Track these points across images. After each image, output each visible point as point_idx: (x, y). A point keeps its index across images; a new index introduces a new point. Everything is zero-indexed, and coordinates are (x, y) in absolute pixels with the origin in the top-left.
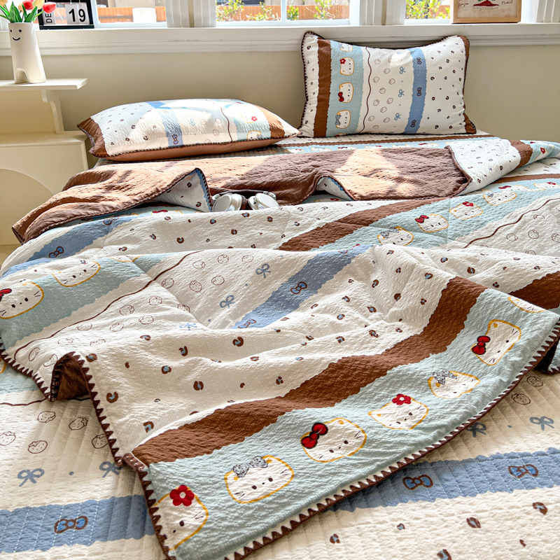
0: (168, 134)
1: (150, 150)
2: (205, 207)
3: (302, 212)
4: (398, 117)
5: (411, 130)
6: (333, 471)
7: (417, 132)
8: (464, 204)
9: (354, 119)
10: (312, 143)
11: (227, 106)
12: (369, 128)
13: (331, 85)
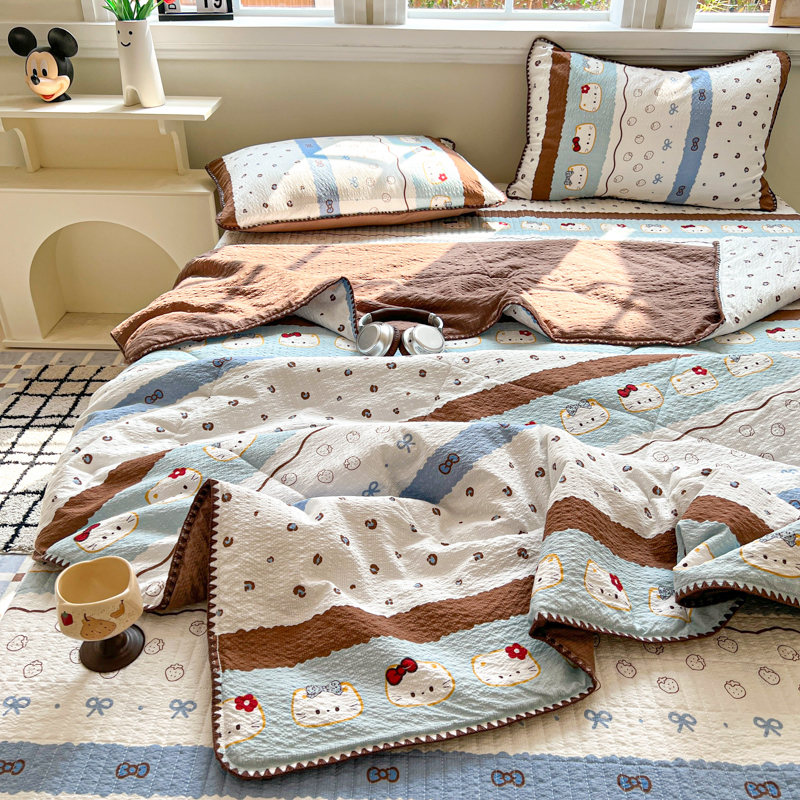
0: (320, 199)
1: (296, 221)
2: (349, 333)
4: (658, 179)
5: (677, 199)
7: (687, 202)
9: (593, 178)
10: (527, 213)
11: (407, 156)
12: (613, 190)
13: (564, 126)
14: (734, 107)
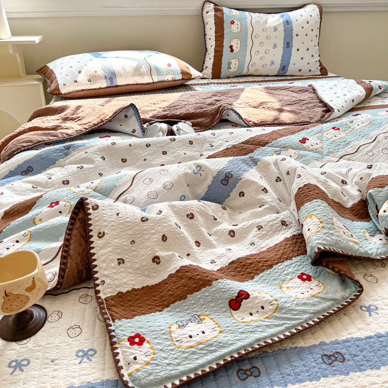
0: (106, 77)
1: (93, 89)
2: (139, 133)
3: (214, 137)
4: (272, 63)
5: (282, 73)
6: (250, 330)
7: (286, 74)
8: (333, 128)
9: (241, 66)
10: (211, 83)
11: (149, 56)
12: (252, 71)
13: (224, 40)
14: (303, 27)
